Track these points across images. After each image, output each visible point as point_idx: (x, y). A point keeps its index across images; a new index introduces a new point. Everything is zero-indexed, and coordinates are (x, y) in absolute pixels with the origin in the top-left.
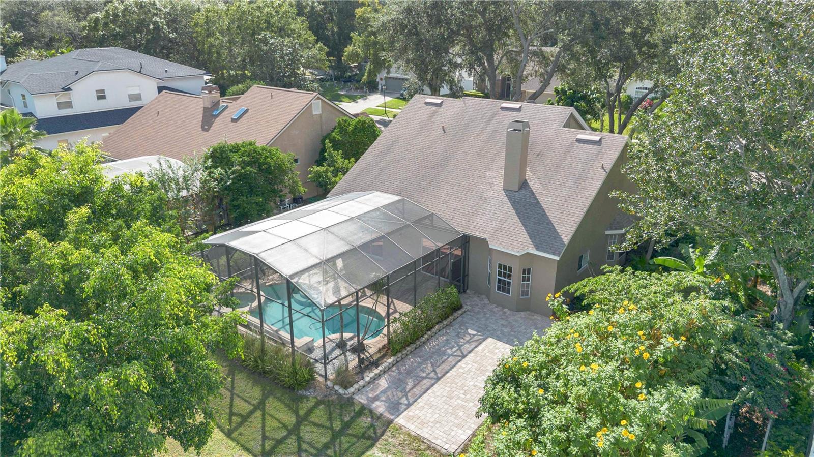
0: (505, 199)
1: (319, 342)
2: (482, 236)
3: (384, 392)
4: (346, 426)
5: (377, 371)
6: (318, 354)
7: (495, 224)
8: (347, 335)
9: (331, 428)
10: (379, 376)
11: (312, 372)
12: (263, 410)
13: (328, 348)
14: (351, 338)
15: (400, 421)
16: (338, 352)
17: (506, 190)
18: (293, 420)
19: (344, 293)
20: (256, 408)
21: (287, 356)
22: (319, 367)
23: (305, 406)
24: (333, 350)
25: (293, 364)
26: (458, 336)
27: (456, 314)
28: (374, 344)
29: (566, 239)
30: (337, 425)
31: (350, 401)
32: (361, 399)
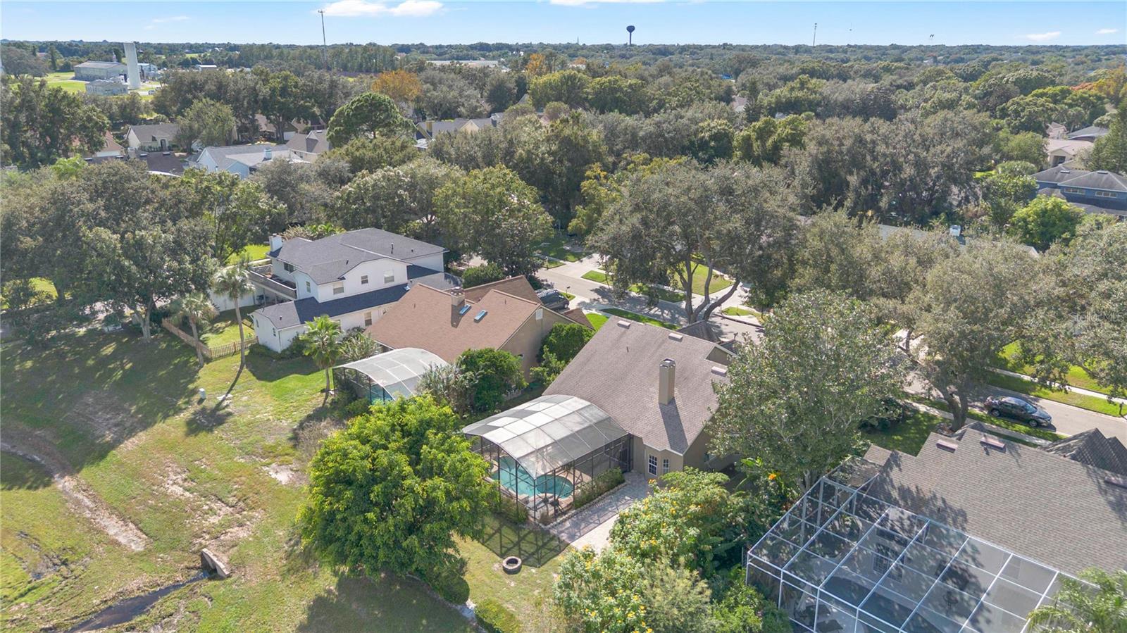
0: (659, 410)
1: (532, 498)
2: (640, 436)
3: (567, 529)
4: (545, 544)
5: (564, 517)
6: (531, 505)
7: (649, 428)
8: (549, 495)
9: (537, 544)
10: (565, 520)
11: (527, 514)
12: (501, 533)
13: (537, 502)
14: (551, 497)
15: (574, 544)
16: (542, 504)
17: (660, 404)
18: (517, 539)
19: (548, 470)
20: (496, 532)
21: (514, 504)
22: (532, 512)
23: (523, 533)
24: (540, 503)
25: (517, 509)
26: (618, 500)
27: (620, 486)
28: (565, 501)
29: (689, 443)
30: (540, 543)
31: (548, 532)
32: (554, 532)
